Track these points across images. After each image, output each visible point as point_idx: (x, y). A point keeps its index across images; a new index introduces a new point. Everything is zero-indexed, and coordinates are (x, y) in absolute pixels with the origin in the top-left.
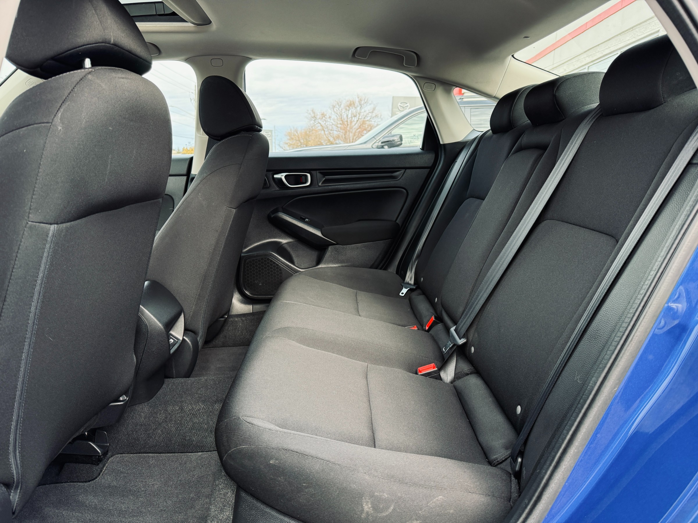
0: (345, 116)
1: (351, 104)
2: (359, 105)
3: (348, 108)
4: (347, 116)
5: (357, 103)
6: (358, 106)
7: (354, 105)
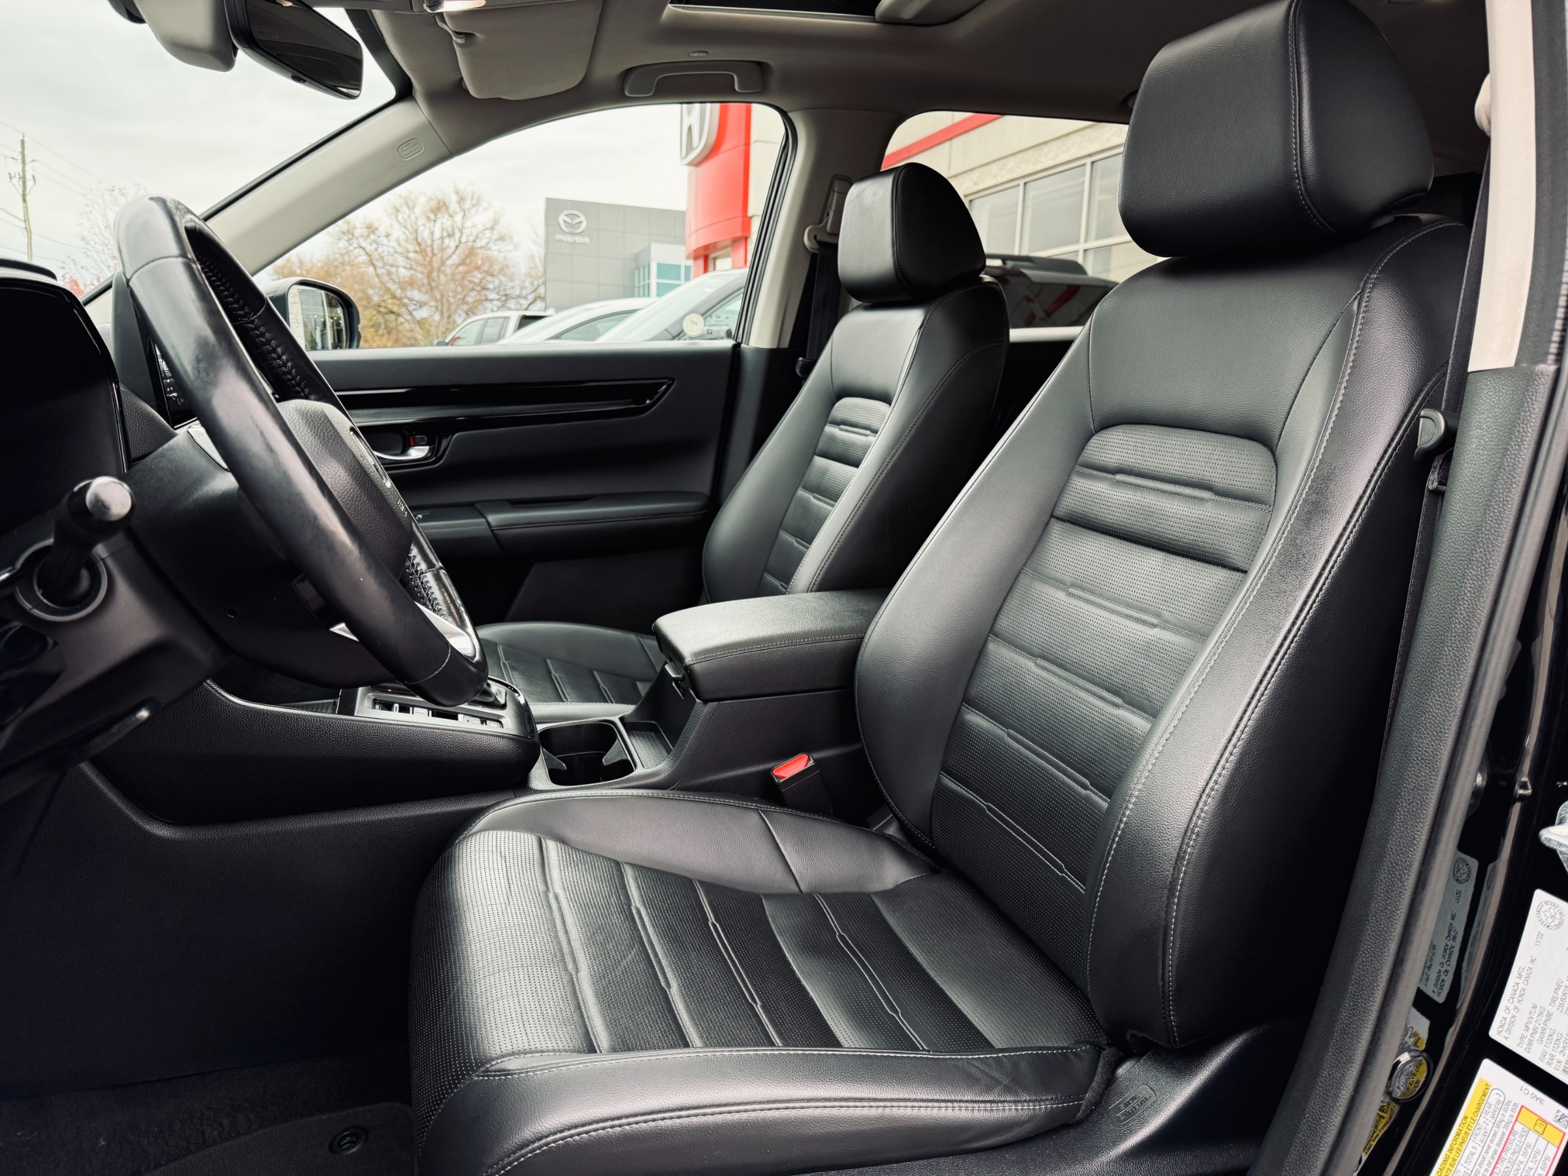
0: (426, 234)
1: (439, 207)
2: (458, 210)
3: (432, 216)
4: (432, 233)
5: (454, 206)
6: (456, 213)
7: (447, 208)
